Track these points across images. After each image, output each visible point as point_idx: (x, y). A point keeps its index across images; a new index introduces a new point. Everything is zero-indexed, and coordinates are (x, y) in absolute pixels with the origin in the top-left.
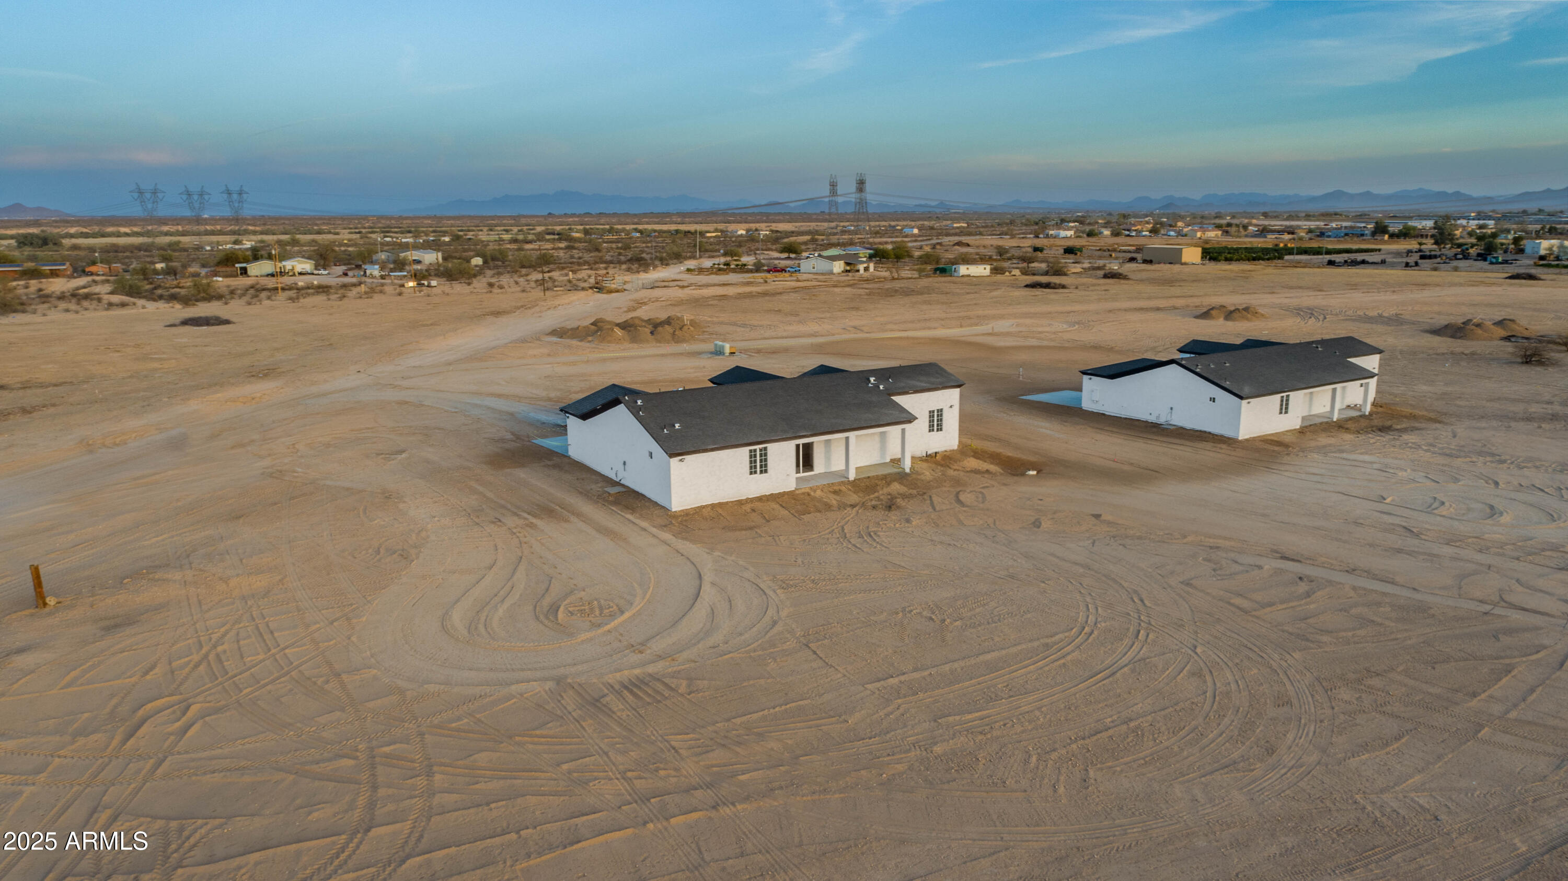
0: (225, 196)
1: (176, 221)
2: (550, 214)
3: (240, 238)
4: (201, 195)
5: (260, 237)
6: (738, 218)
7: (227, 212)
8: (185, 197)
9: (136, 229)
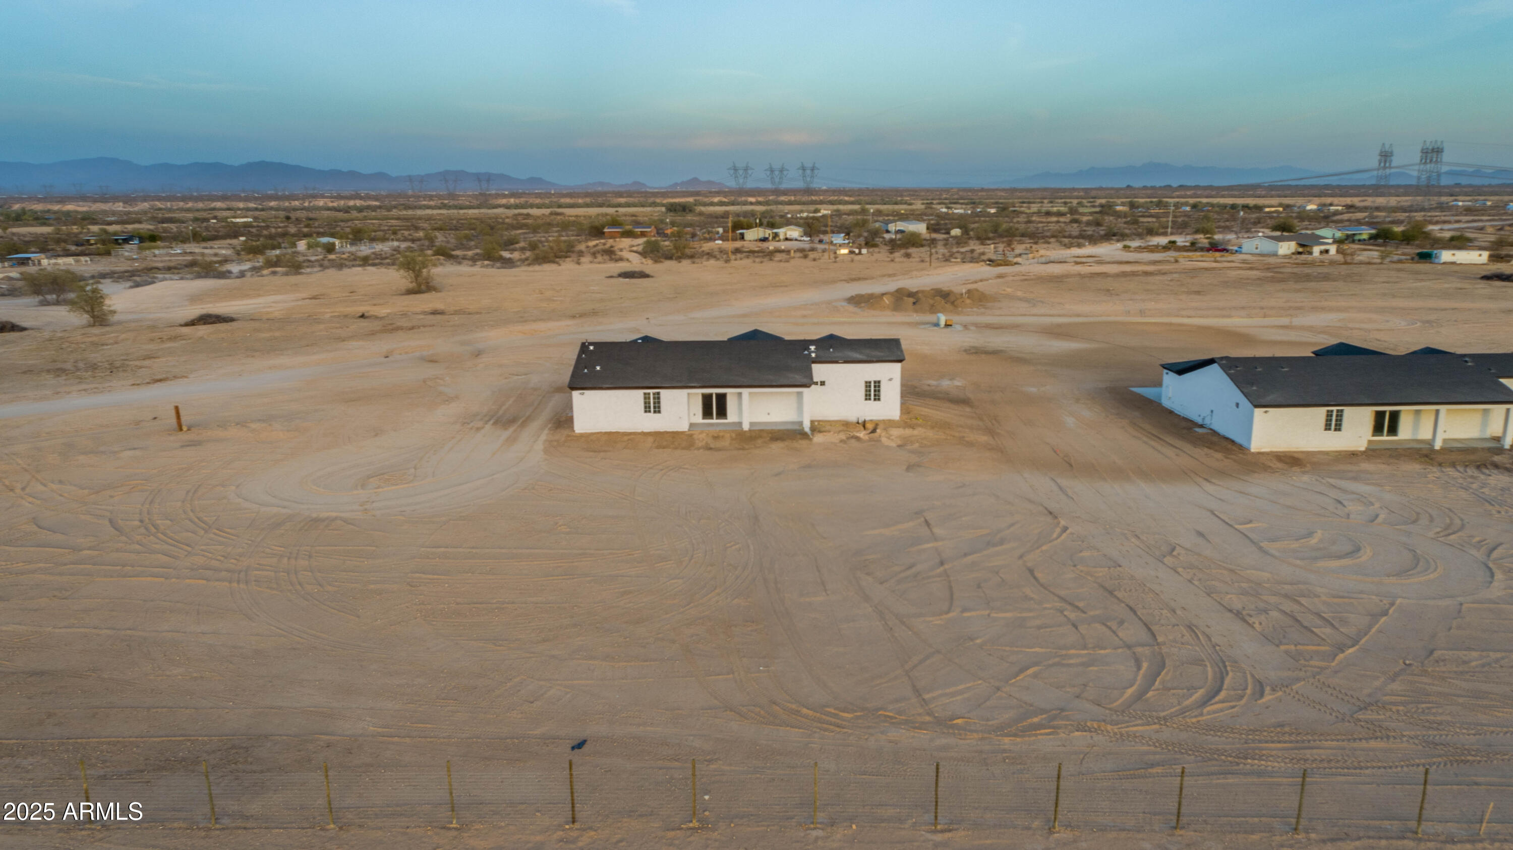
0: (801, 172)
1: (794, 192)
2: (1128, 186)
3: (818, 206)
4: (781, 171)
5: (835, 207)
6: (1337, 191)
7: (800, 185)
8: (768, 173)
9: (760, 199)
